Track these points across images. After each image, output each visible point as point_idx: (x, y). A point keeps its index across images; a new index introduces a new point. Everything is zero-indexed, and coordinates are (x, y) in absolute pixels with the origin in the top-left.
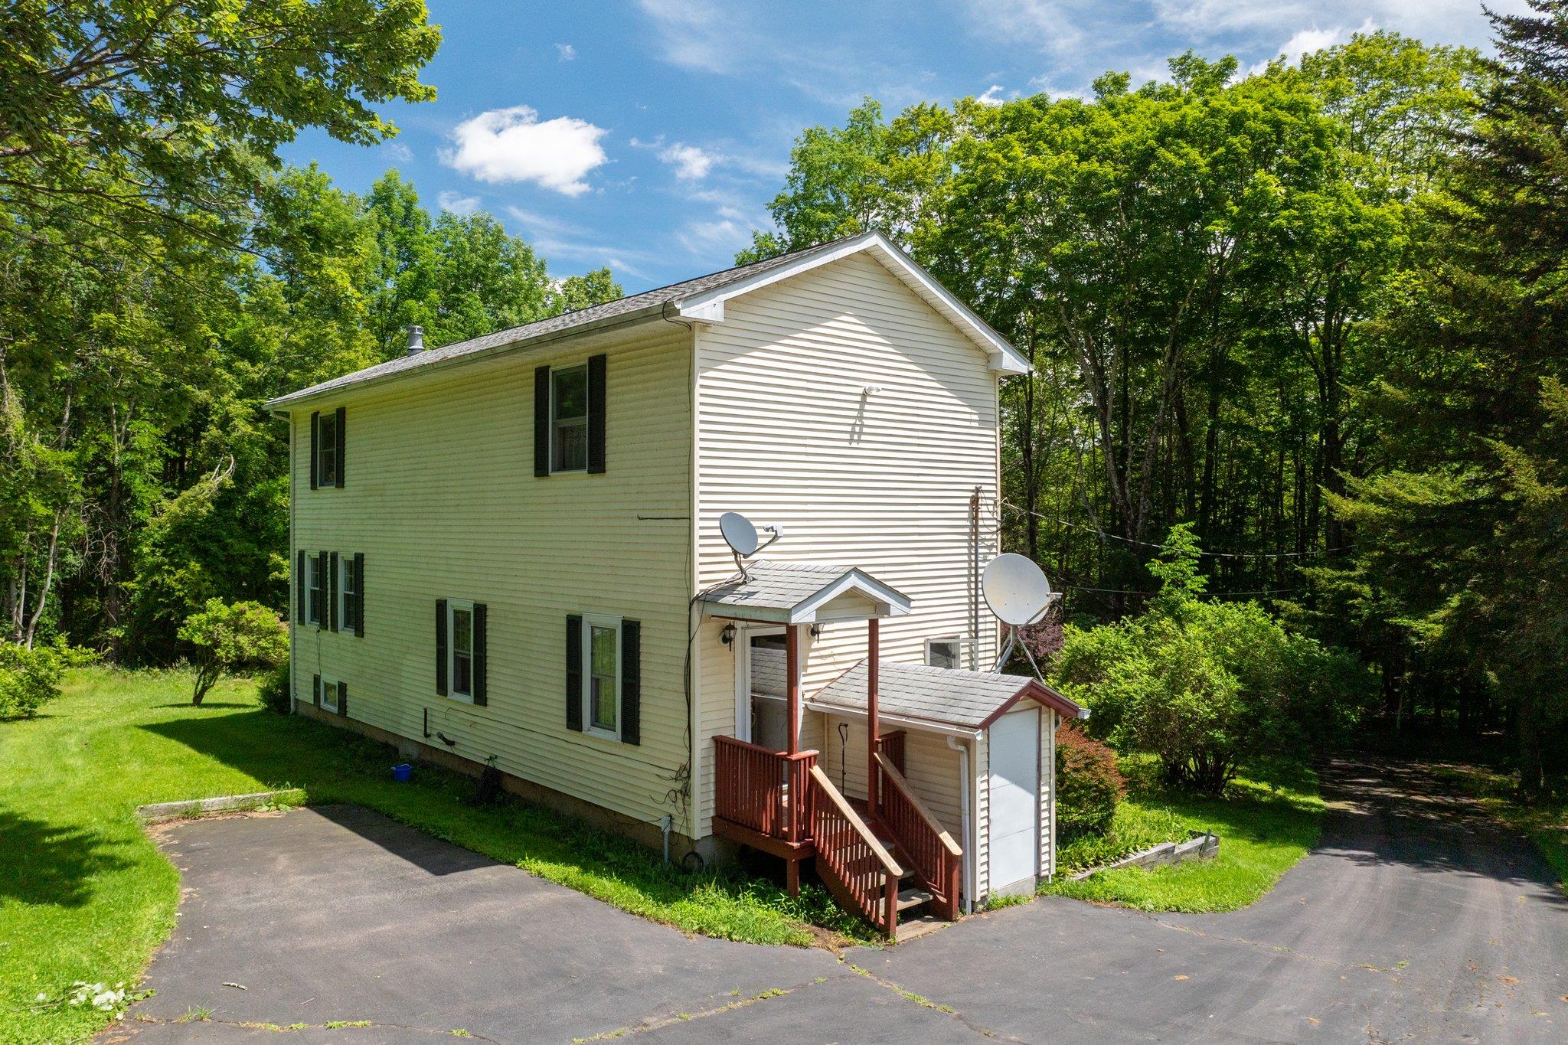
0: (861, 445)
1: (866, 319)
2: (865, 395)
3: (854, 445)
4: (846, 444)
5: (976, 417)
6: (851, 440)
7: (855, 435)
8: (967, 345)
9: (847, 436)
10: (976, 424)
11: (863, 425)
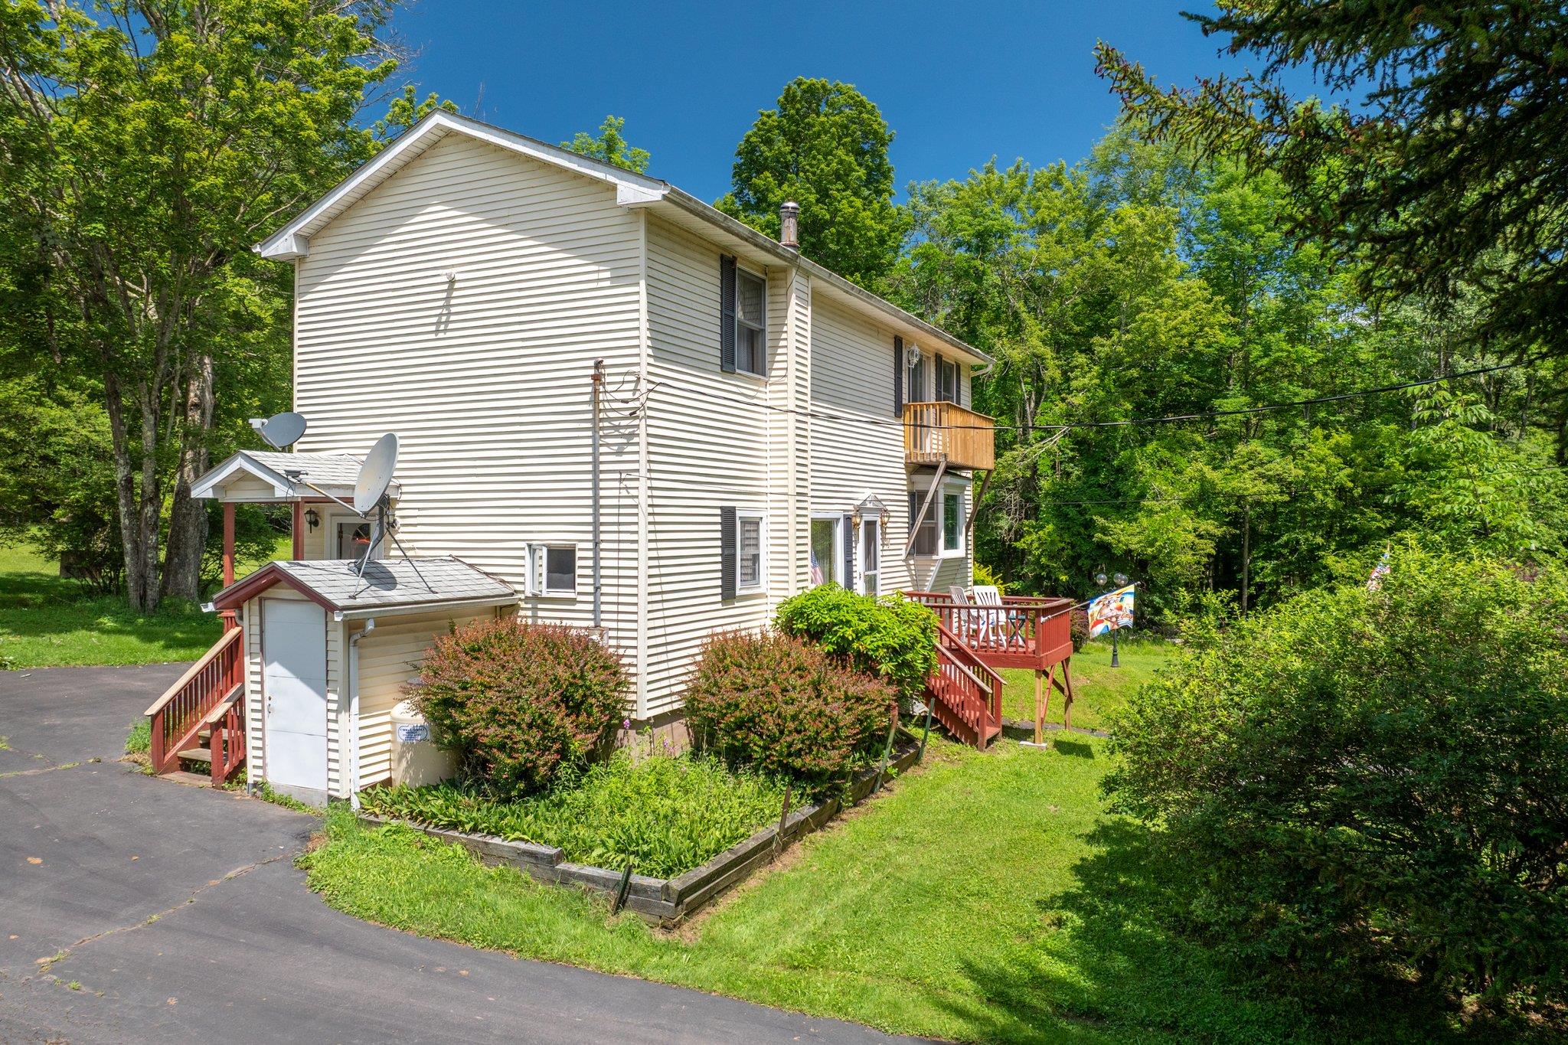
0: (449, 334)
1: (452, 203)
2: (452, 282)
3: (441, 335)
4: (433, 336)
5: (608, 275)
6: (437, 331)
7: (441, 326)
8: (593, 188)
9: (433, 328)
10: (607, 284)
11: (449, 314)
